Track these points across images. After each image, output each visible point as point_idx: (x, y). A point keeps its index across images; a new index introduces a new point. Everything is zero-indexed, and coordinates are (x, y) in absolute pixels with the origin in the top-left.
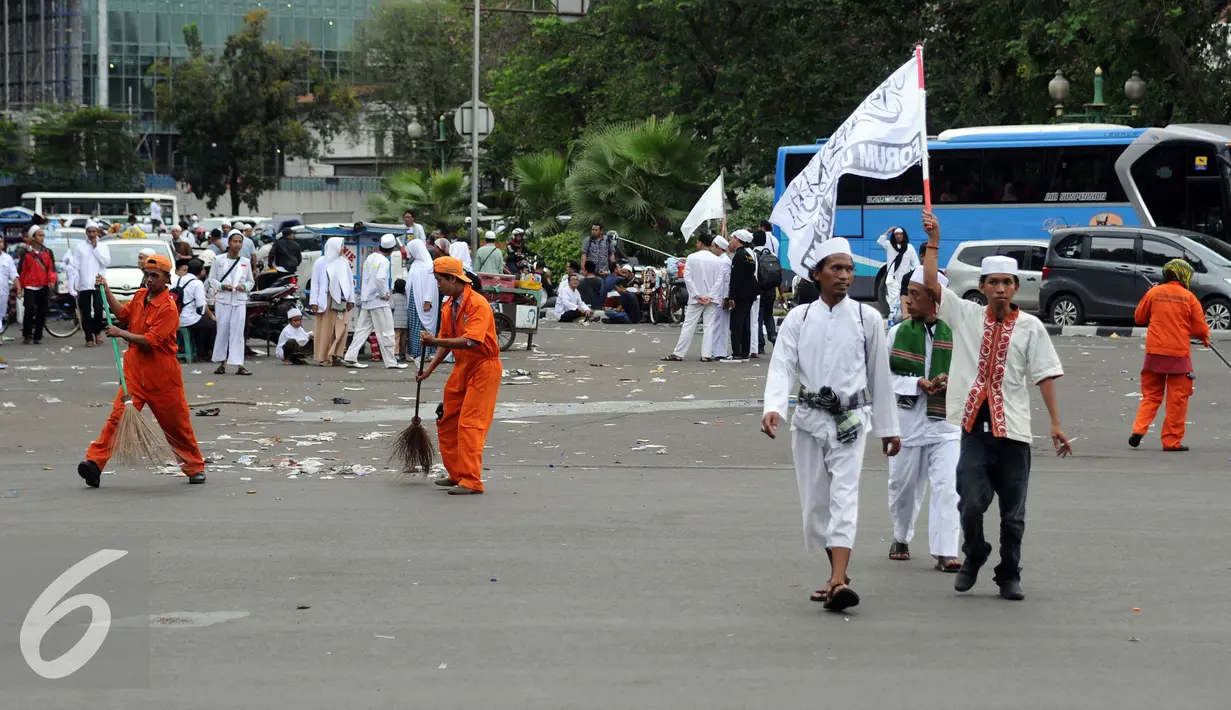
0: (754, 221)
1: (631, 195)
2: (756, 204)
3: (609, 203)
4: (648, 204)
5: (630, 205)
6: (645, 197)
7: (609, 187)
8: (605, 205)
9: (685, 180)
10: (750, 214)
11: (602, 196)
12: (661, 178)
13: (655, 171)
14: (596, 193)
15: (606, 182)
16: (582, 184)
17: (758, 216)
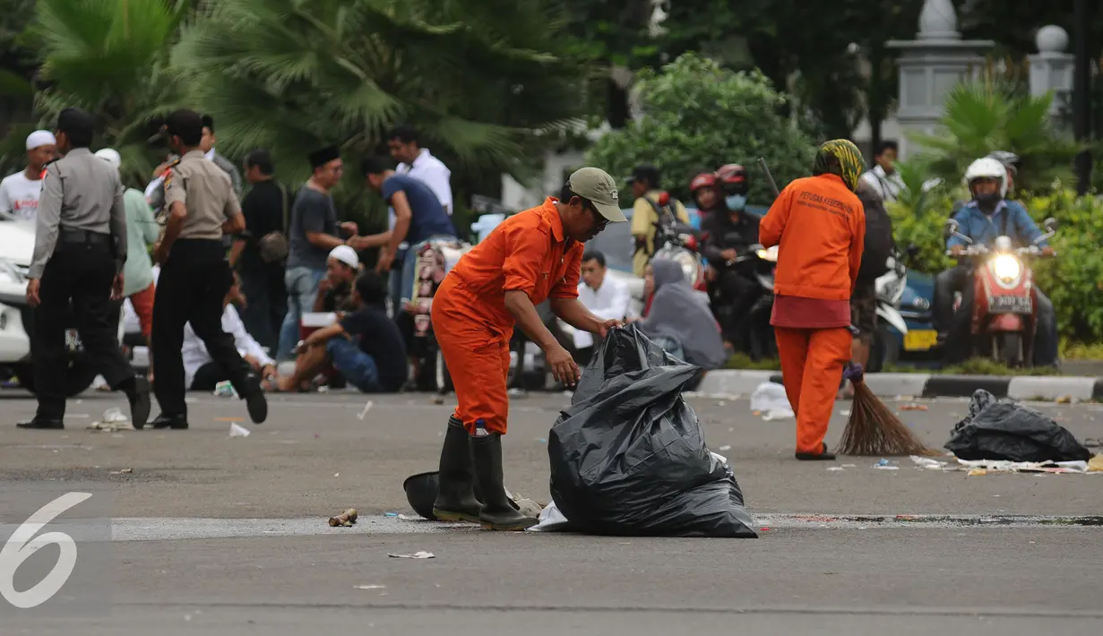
0: (683, 148)
1: (352, 82)
2: (691, 102)
3: (291, 105)
4: (399, 105)
5: (349, 106)
6: (387, 85)
7: (295, 59)
8: (282, 110)
9: (497, 46)
10: (673, 128)
11: (274, 86)
12: (434, 36)
13: (418, 21)
14: (256, 76)
15: (283, 47)
16: (221, 51)
17: (693, 134)
